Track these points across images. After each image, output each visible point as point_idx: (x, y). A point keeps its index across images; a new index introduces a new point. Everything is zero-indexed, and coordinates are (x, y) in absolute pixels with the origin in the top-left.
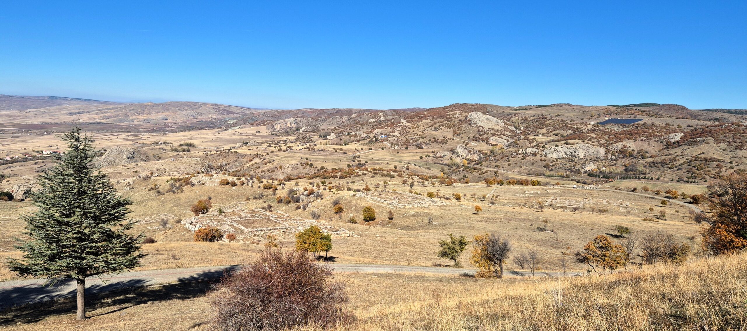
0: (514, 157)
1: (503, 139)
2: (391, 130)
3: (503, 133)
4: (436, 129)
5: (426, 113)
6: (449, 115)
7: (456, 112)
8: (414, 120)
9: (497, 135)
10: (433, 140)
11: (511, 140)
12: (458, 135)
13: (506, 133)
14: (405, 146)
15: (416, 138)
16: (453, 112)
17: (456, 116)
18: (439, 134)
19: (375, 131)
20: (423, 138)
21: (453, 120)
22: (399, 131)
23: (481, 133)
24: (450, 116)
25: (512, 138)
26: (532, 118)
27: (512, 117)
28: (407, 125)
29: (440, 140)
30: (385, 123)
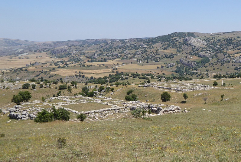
0: (216, 64)
1: (208, 53)
2: (136, 51)
3: (207, 49)
4: (165, 49)
5: (157, 39)
6: (172, 39)
8: (150, 43)
9: (204, 51)
10: (165, 56)
11: (213, 54)
12: (180, 52)
13: (209, 49)
14: (147, 61)
15: (153, 55)
16: (175, 38)
17: (177, 40)
18: (168, 52)
19: (125, 52)
20: (157, 54)
21: (176, 43)
22: (141, 51)
23: (194, 50)
25: (213, 52)
26: (223, 40)
27: (211, 40)
28: (146, 47)
29: (168, 56)
30: (131, 46)
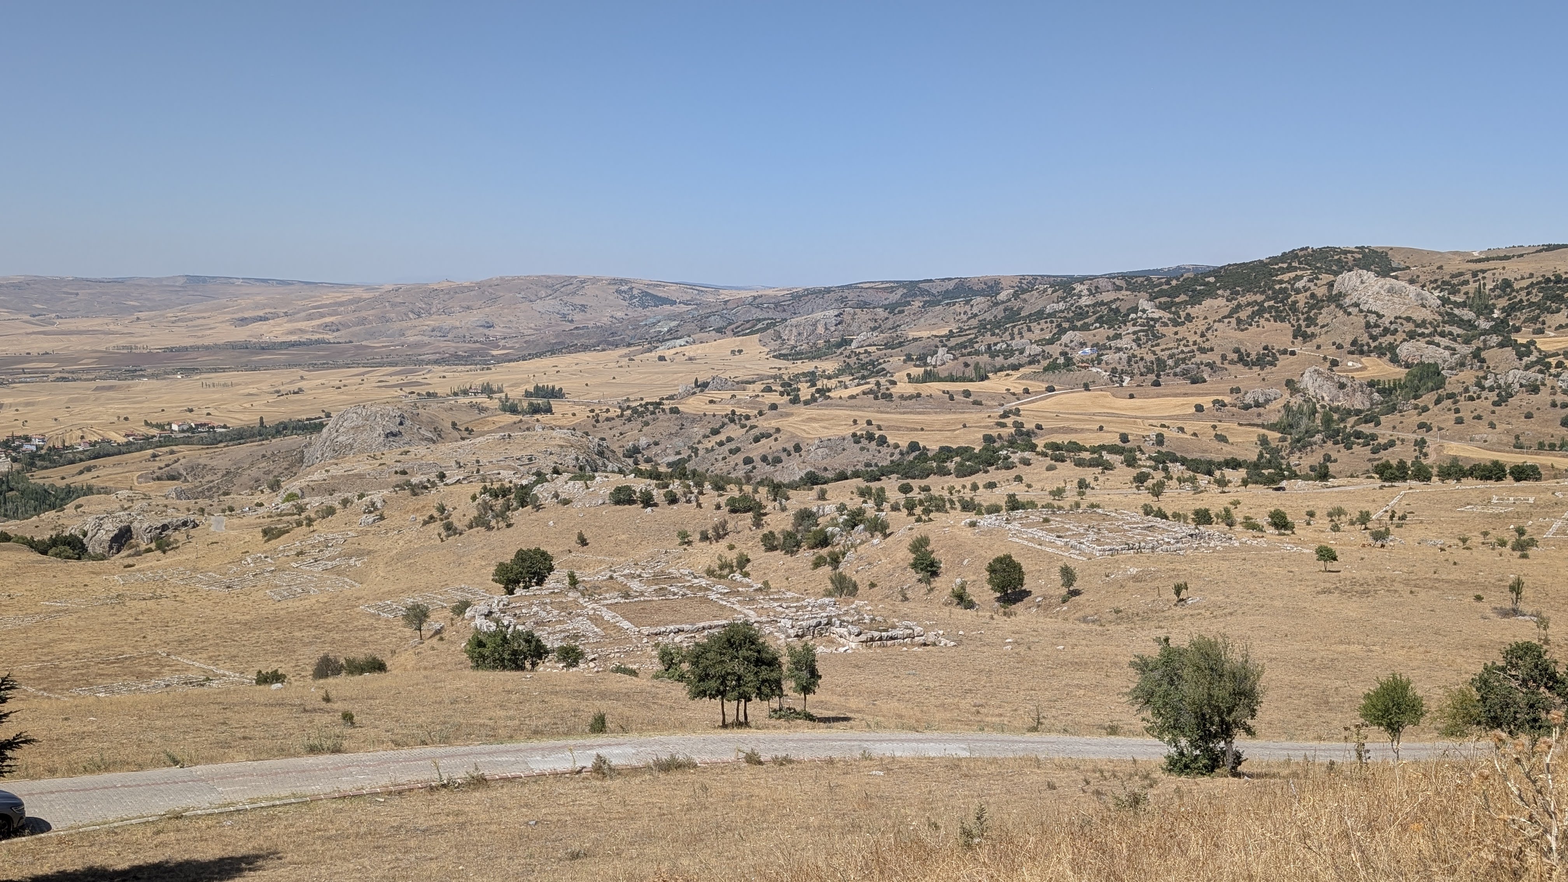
0: (1471, 399)
1: (1438, 345)
2: (1111, 333)
3: (1439, 330)
4: (1241, 326)
5: (1212, 279)
6: (1281, 282)
7: (1299, 273)
8: (1177, 300)
9: (1422, 335)
10: (1235, 356)
11: (1465, 350)
12: (1306, 337)
13: (1447, 328)
14: (1153, 377)
15: (1182, 352)
16: (1292, 275)
18: (1252, 340)
19: (1065, 338)
20: (1203, 351)
21: (1292, 298)
22: (1134, 333)
23: (1376, 331)
24: (1283, 286)
25: (1467, 342)
26: (1525, 283)
27: (1466, 282)
28: (1156, 316)
29: (1253, 356)
30: (1094, 313)
